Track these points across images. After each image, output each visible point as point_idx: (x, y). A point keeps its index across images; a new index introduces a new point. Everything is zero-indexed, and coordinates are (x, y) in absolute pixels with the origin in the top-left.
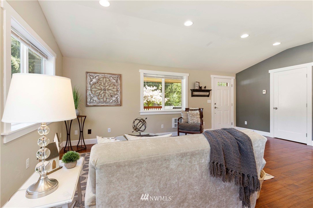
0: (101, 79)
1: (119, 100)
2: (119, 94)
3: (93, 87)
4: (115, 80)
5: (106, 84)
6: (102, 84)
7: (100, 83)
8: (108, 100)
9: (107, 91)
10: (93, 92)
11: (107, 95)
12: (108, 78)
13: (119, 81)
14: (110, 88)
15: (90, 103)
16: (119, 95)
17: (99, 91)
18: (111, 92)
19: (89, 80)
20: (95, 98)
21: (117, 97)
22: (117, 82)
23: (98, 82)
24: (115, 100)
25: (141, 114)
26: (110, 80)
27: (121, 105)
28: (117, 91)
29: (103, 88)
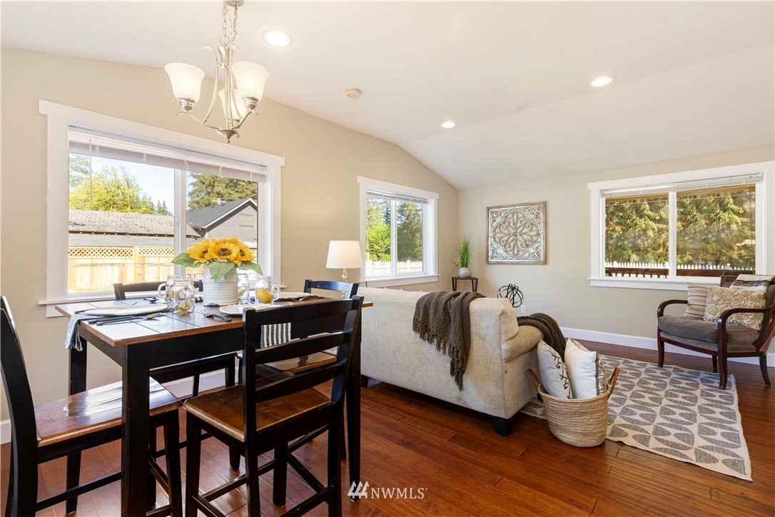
0: (510, 216)
1: (542, 253)
2: (541, 240)
3: (497, 230)
4: (533, 213)
5: (519, 224)
6: (512, 225)
7: (508, 224)
8: (521, 253)
9: (519, 237)
10: (498, 240)
11: (519, 244)
12: (521, 213)
13: (542, 215)
14: (525, 230)
15: (492, 258)
16: (542, 243)
17: (506, 238)
18: (526, 237)
19: (490, 222)
20: (500, 250)
21: (537, 248)
22: (537, 217)
23: (504, 223)
24: (533, 253)
25: (593, 284)
26: (524, 216)
27: (545, 262)
28: (538, 234)
29: (512, 231)
